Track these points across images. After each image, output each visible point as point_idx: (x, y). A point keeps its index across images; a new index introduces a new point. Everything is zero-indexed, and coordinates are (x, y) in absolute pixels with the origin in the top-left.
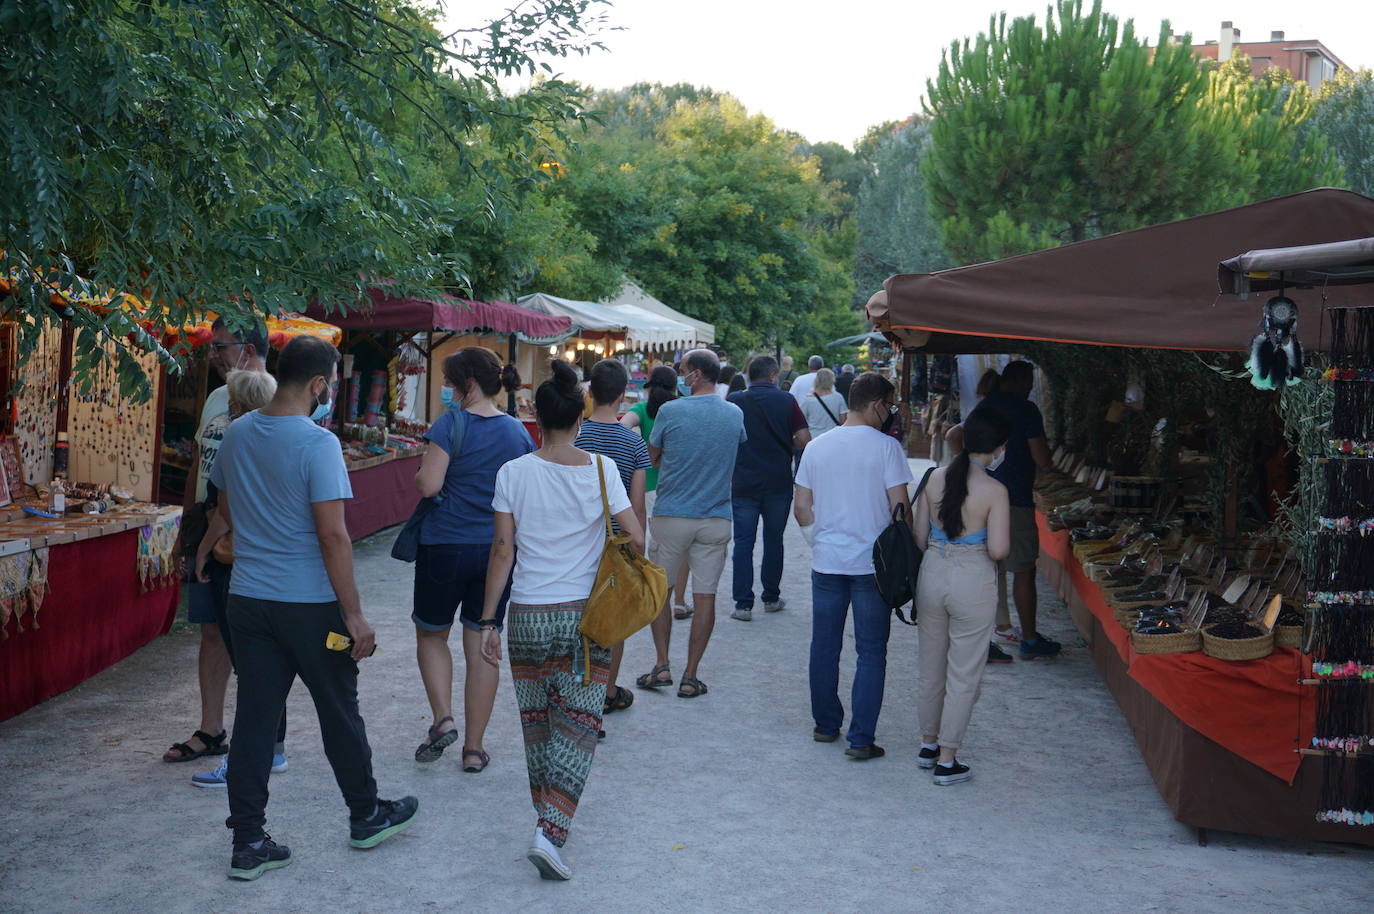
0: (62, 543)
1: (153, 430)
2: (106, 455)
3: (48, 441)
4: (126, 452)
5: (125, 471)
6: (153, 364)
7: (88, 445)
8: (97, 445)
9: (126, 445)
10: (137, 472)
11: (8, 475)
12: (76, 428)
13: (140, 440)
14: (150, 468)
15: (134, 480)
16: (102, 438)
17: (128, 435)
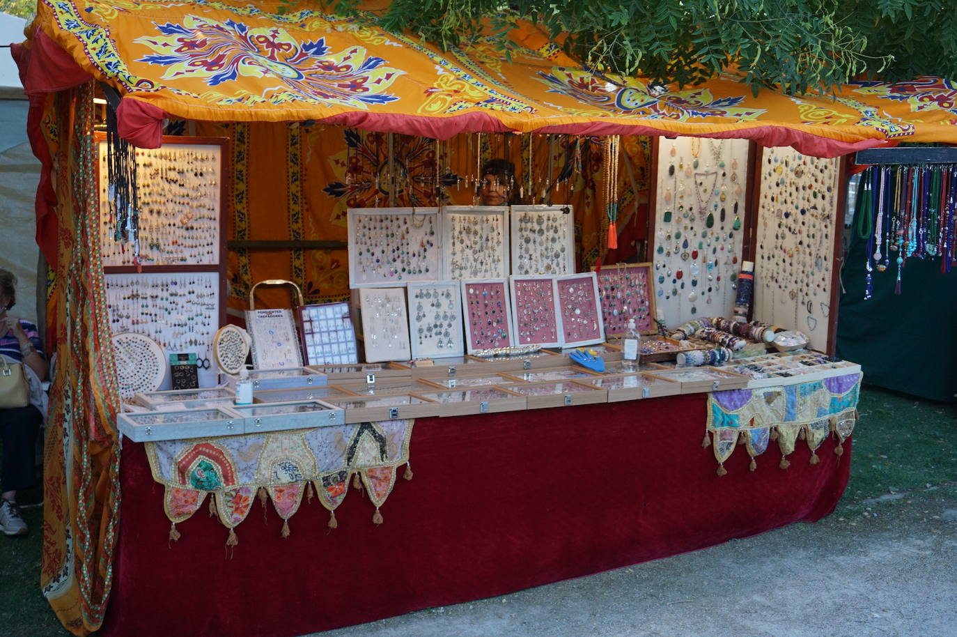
0: (442, 415)
1: (830, 264)
2: (788, 291)
3: (726, 272)
4: (805, 288)
5: (803, 310)
6: (832, 181)
7: (772, 278)
8: (780, 279)
9: (805, 280)
10: (814, 315)
11: (603, 313)
12: (763, 257)
13: (818, 277)
14: (827, 311)
15: (812, 323)
16: (785, 271)
17: (808, 269)
